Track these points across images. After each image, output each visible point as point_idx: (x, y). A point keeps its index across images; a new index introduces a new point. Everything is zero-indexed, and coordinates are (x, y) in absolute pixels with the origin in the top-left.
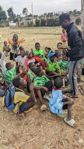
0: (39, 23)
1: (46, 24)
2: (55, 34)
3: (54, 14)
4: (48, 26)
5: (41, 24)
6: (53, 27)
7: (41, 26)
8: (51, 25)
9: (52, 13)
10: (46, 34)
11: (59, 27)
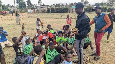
0: (50, 10)
1: (55, 11)
2: (61, 19)
3: (60, 5)
4: (56, 12)
5: (51, 11)
6: (60, 14)
7: (51, 12)
8: (58, 12)
9: (59, 4)
10: (55, 18)
11: (64, 13)
